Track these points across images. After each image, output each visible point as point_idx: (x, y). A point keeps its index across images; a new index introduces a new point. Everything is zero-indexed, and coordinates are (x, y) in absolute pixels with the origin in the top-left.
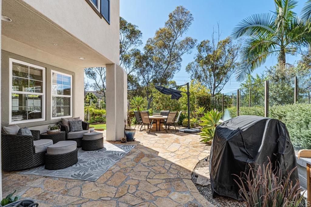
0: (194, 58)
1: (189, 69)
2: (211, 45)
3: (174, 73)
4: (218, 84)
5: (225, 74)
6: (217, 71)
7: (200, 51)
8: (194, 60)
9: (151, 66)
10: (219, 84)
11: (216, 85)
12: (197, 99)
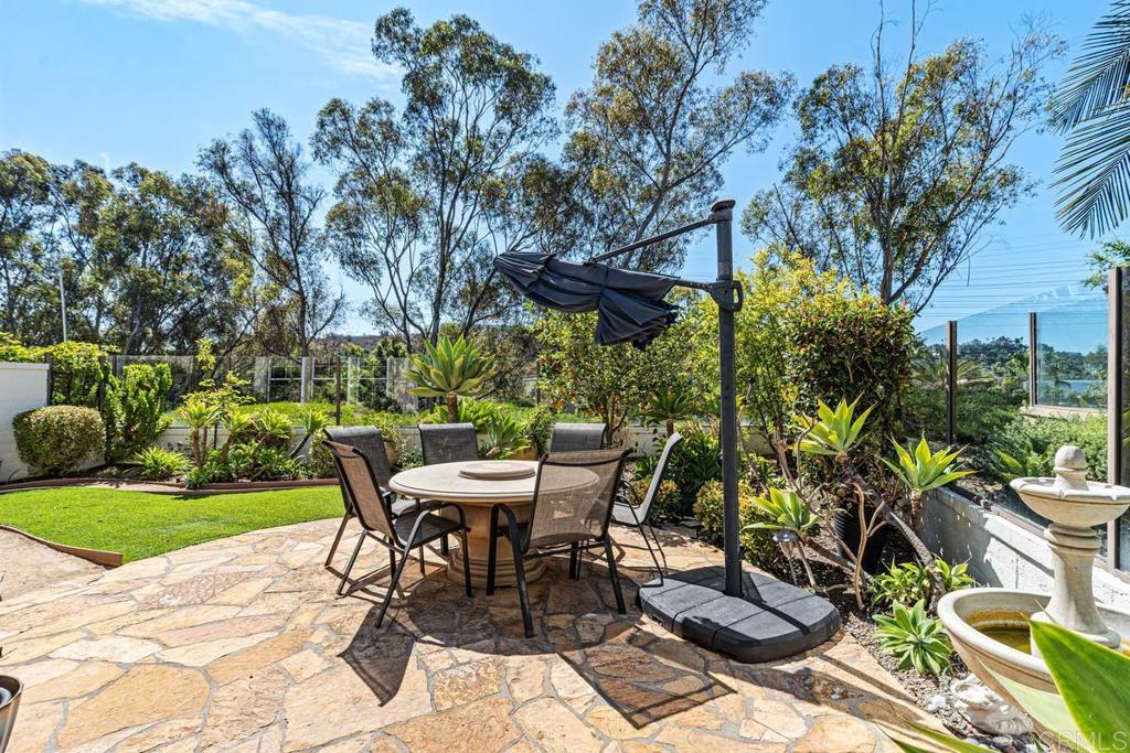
0: (781, 168)
1: (755, 221)
2: (867, 85)
3: (686, 241)
4: (899, 284)
5: (942, 227)
6: (900, 215)
7: (809, 126)
8: (782, 175)
9: (589, 218)
10: (905, 286)
11: (896, 286)
12: (802, 341)
